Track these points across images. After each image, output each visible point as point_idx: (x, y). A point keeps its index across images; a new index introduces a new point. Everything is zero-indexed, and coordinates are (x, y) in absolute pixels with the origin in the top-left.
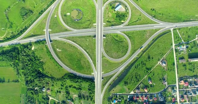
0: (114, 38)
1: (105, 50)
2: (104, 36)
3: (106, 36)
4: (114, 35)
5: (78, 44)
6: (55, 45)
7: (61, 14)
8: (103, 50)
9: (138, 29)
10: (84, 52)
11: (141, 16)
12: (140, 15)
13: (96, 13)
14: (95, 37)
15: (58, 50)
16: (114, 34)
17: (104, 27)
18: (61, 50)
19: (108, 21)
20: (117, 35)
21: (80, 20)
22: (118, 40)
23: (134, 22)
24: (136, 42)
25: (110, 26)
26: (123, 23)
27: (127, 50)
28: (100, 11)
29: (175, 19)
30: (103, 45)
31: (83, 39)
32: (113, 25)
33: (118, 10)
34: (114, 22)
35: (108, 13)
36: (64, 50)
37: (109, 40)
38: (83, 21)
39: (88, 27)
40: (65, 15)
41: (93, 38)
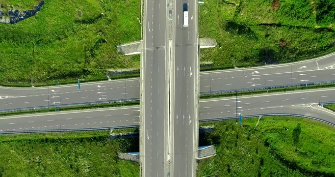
0: (273, 151)
3: (216, 141)
4: (274, 130)
16: (279, 124)
17: (203, 68)
19: (231, 26)
20: (297, 131)
21: (29, 14)
25: (246, 61)
31: (51, 158)
32: (266, 57)
34: (279, 34)
39: (85, 72)
41: (122, 155)
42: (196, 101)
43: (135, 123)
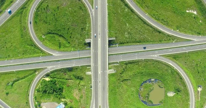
0: (67, 40)
1: (86, 10)
2: (89, 44)
3: (85, 44)
4: (67, 47)
5: (148, 25)
6: (202, 24)
7: (188, 94)
8: (92, 12)
9: (12, 63)
10: (135, 7)
11: (5, 91)
12: (7, 94)
13: (109, 99)
14: (109, 41)
15: (195, 13)
16: (66, 49)
17: (90, 66)
18: (187, 11)
19: (81, 79)
20: (60, 47)
21: (146, 82)
22: (56, 37)
23: (23, 78)
24: (17, 33)
25: (77, 68)
26: (47, 75)
27: (36, 15)
28: (100, 104)
30: (90, 23)
31: (137, 37)
32: (70, 70)
33: (57, 104)
34: (66, 77)
35: (81, 97)
36: (179, 13)
37: (79, 36)
38: (138, 80)
39: (126, 64)
40: (179, 91)
41: (114, 39)
42: (92, 56)
43: (110, 49)
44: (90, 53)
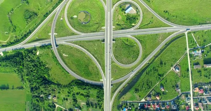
0: (124, 42)
1: (115, 56)
2: (113, 40)
3: (115, 40)
4: (124, 39)
5: (86, 49)
6: (61, 49)
7: (68, 16)
8: (112, 55)
9: (150, 33)
10: (92, 57)
11: (153, 19)
12: (152, 18)
13: (105, 15)
14: (104, 41)
15: (64, 55)
17: (113, 30)
18: (67, 55)
19: (118, 24)
20: (127, 39)
21: (87, 23)
22: (129, 44)
23: (146, 25)
24: (147, 47)
25: (119, 29)
26: (133, 26)
27: (138, 55)
28: (109, 13)
29: (189, 22)
30: (113, 50)
31: (91, 43)
32: (122, 29)
33: (129, 13)
34: (124, 25)
35: (118, 16)
36: (71, 55)
37: (118, 44)
38: (91, 23)
39: (97, 31)
40: (71, 18)
41: (102, 43)
42: (112, 35)
43: (103, 38)
44: (113, 36)
